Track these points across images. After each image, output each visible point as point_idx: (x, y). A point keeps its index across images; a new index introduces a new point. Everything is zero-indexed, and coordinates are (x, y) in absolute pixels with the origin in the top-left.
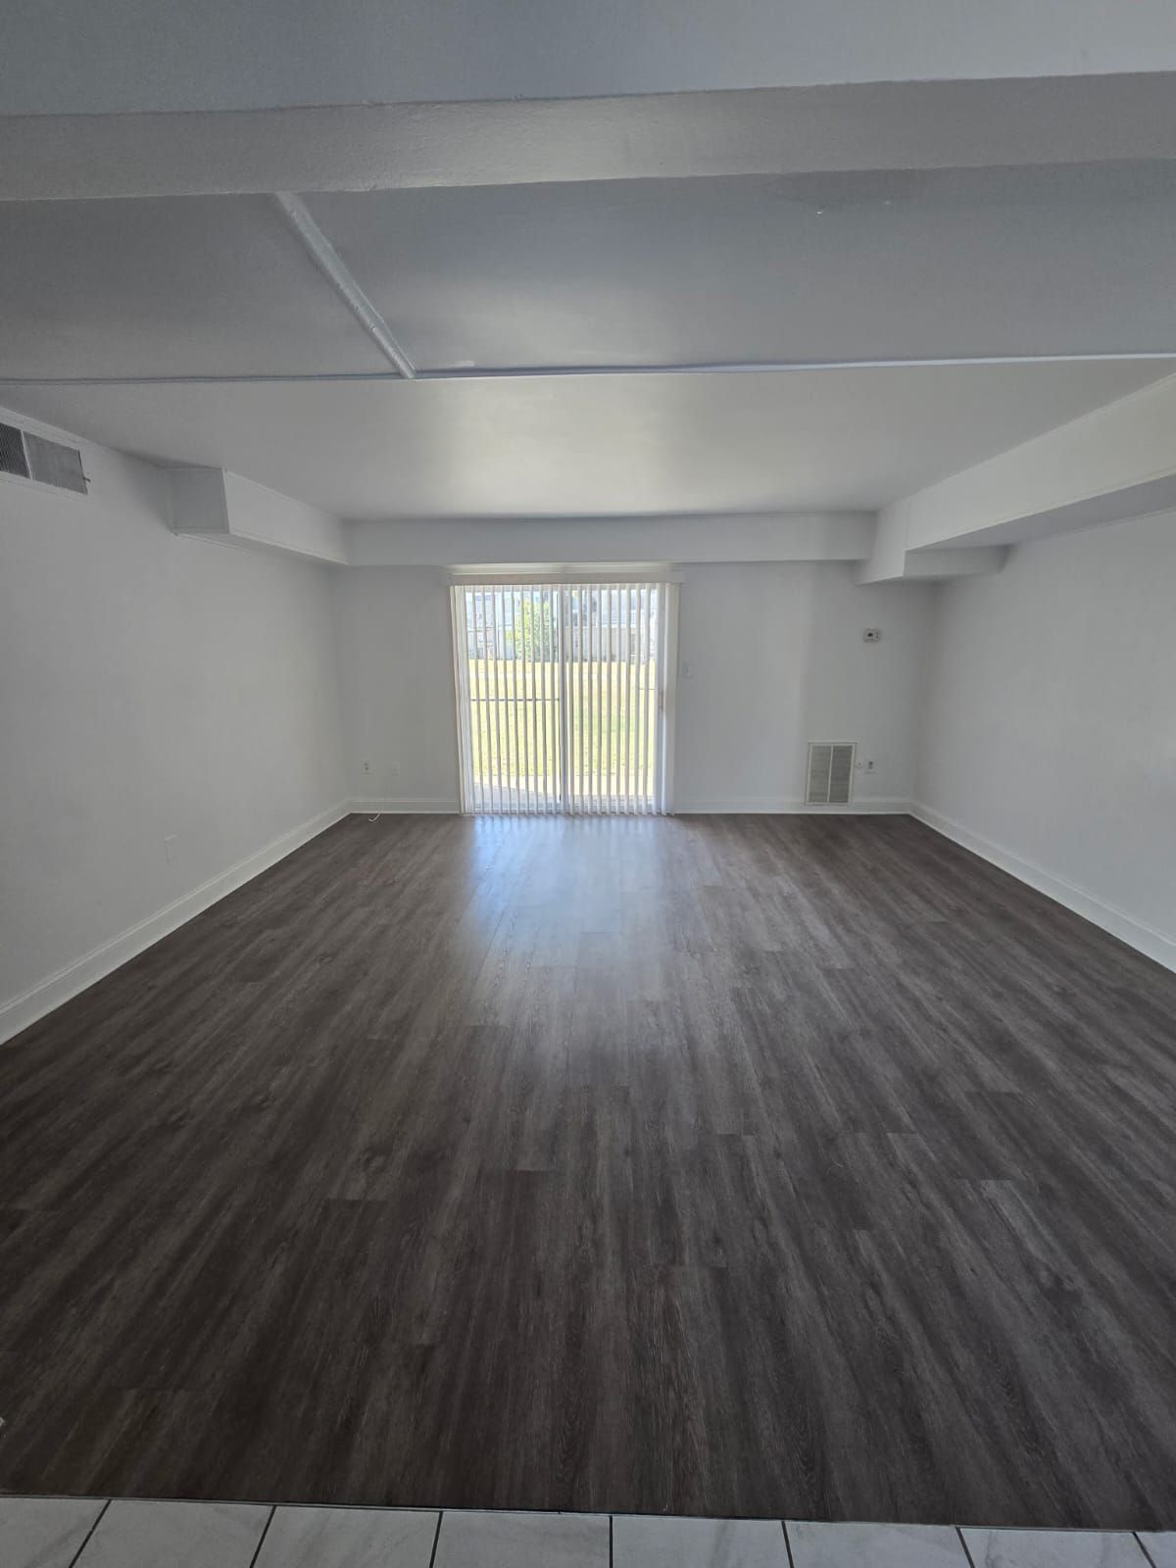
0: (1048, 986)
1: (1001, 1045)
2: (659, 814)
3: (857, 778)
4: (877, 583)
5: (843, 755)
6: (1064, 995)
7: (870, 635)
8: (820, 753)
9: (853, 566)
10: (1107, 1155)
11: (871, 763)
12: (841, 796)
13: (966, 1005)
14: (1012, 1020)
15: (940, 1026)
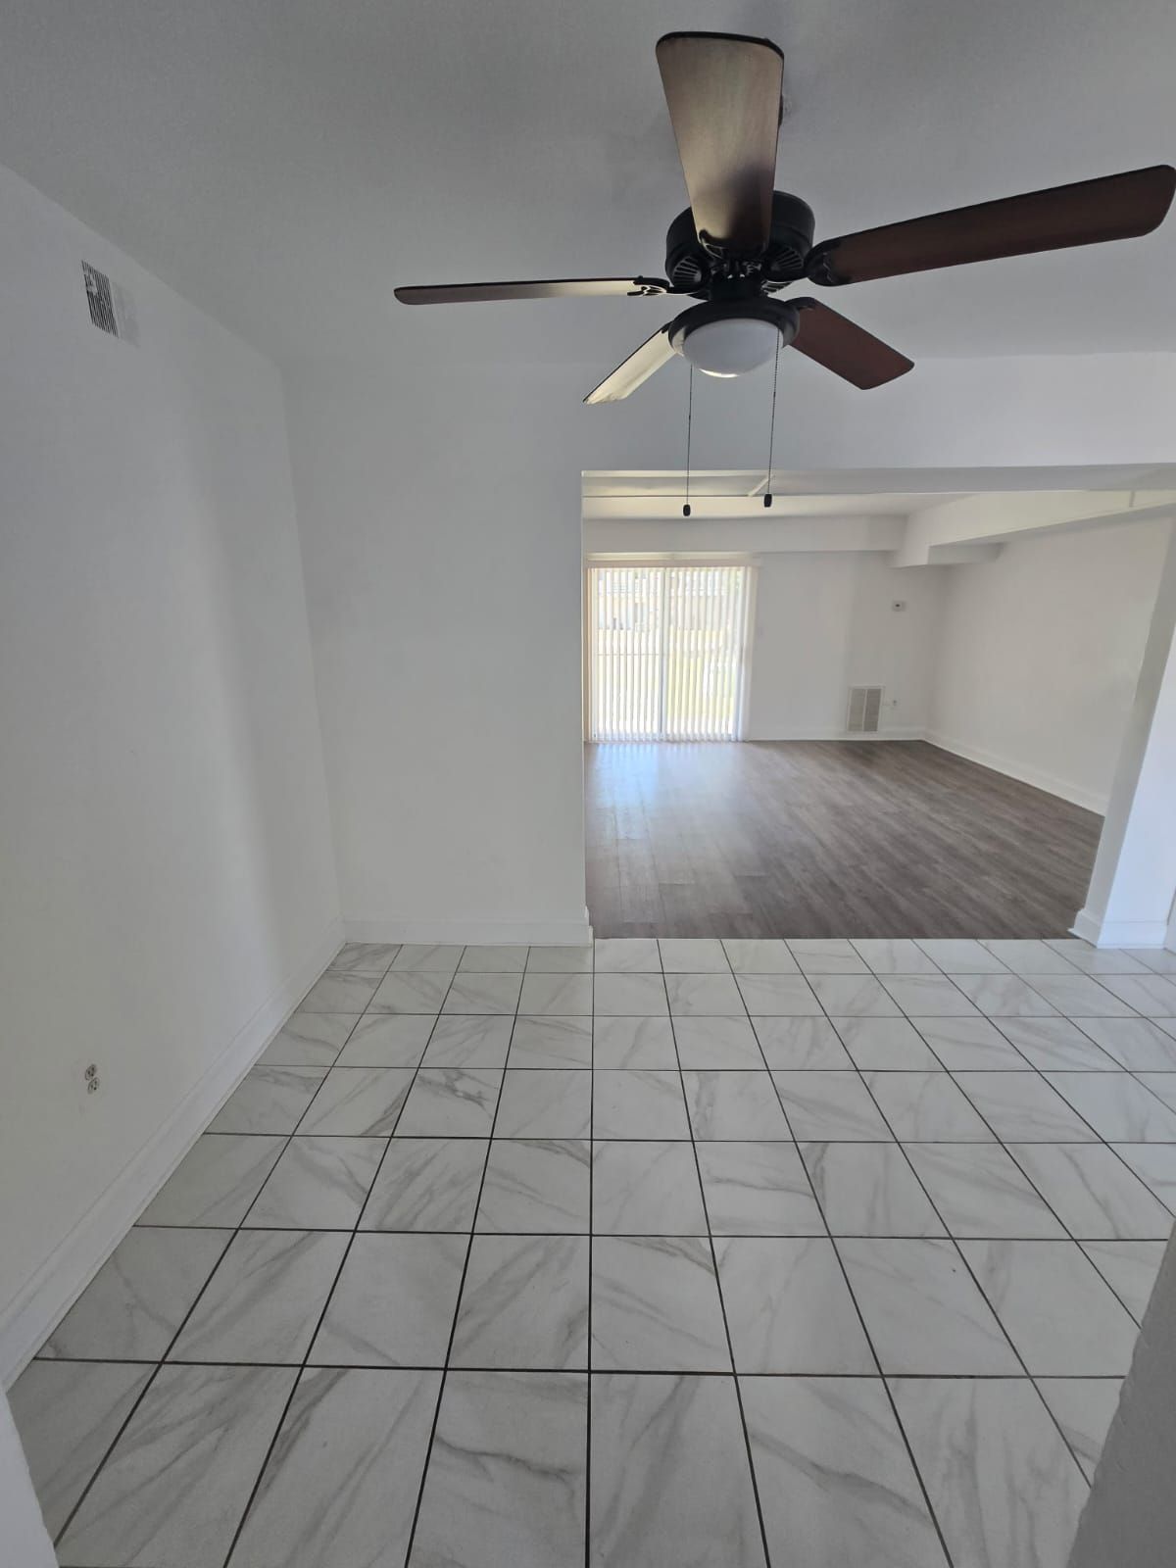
0: (1018, 818)
1: (991, 838)
2: (737, 741)
3: (885, 714)
4: (908, 567)
5: (874, 695)
6: (1027, 821)
7: (898, 605)
8: (857, 693)
9: (886, 555)
10: (1043, 869)
11: (895, 702)
12: (872, 726)
13: (970, 824)
14: (996, 830)
15: (957, 832)
